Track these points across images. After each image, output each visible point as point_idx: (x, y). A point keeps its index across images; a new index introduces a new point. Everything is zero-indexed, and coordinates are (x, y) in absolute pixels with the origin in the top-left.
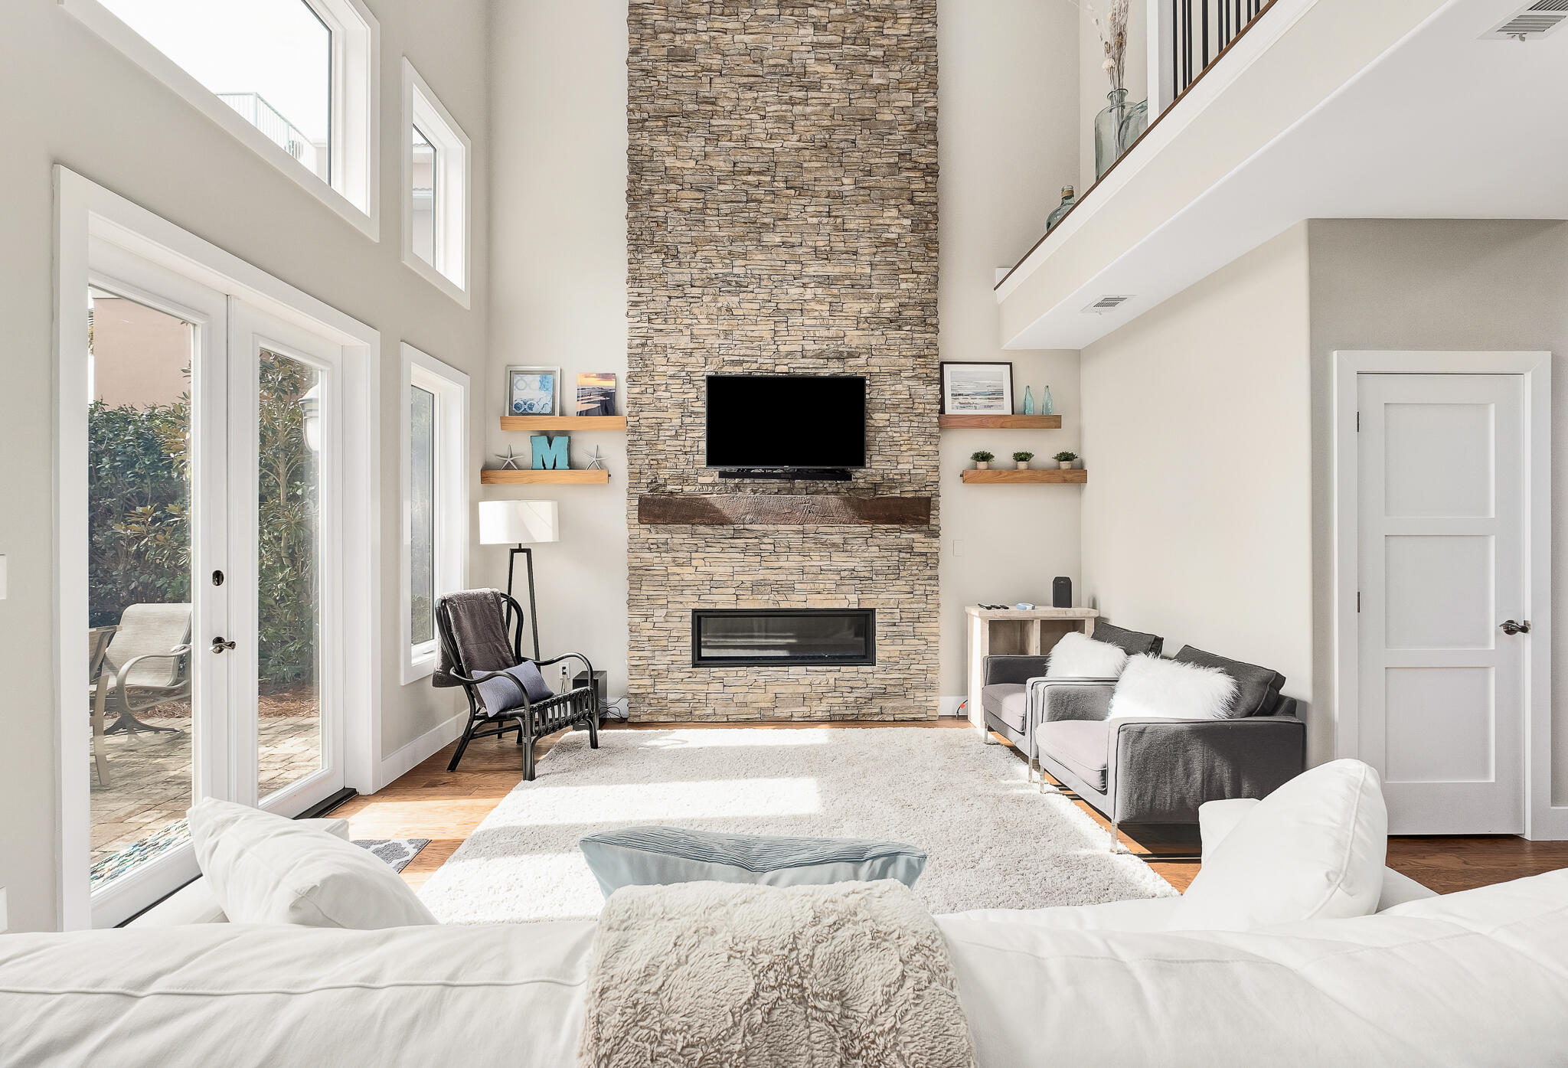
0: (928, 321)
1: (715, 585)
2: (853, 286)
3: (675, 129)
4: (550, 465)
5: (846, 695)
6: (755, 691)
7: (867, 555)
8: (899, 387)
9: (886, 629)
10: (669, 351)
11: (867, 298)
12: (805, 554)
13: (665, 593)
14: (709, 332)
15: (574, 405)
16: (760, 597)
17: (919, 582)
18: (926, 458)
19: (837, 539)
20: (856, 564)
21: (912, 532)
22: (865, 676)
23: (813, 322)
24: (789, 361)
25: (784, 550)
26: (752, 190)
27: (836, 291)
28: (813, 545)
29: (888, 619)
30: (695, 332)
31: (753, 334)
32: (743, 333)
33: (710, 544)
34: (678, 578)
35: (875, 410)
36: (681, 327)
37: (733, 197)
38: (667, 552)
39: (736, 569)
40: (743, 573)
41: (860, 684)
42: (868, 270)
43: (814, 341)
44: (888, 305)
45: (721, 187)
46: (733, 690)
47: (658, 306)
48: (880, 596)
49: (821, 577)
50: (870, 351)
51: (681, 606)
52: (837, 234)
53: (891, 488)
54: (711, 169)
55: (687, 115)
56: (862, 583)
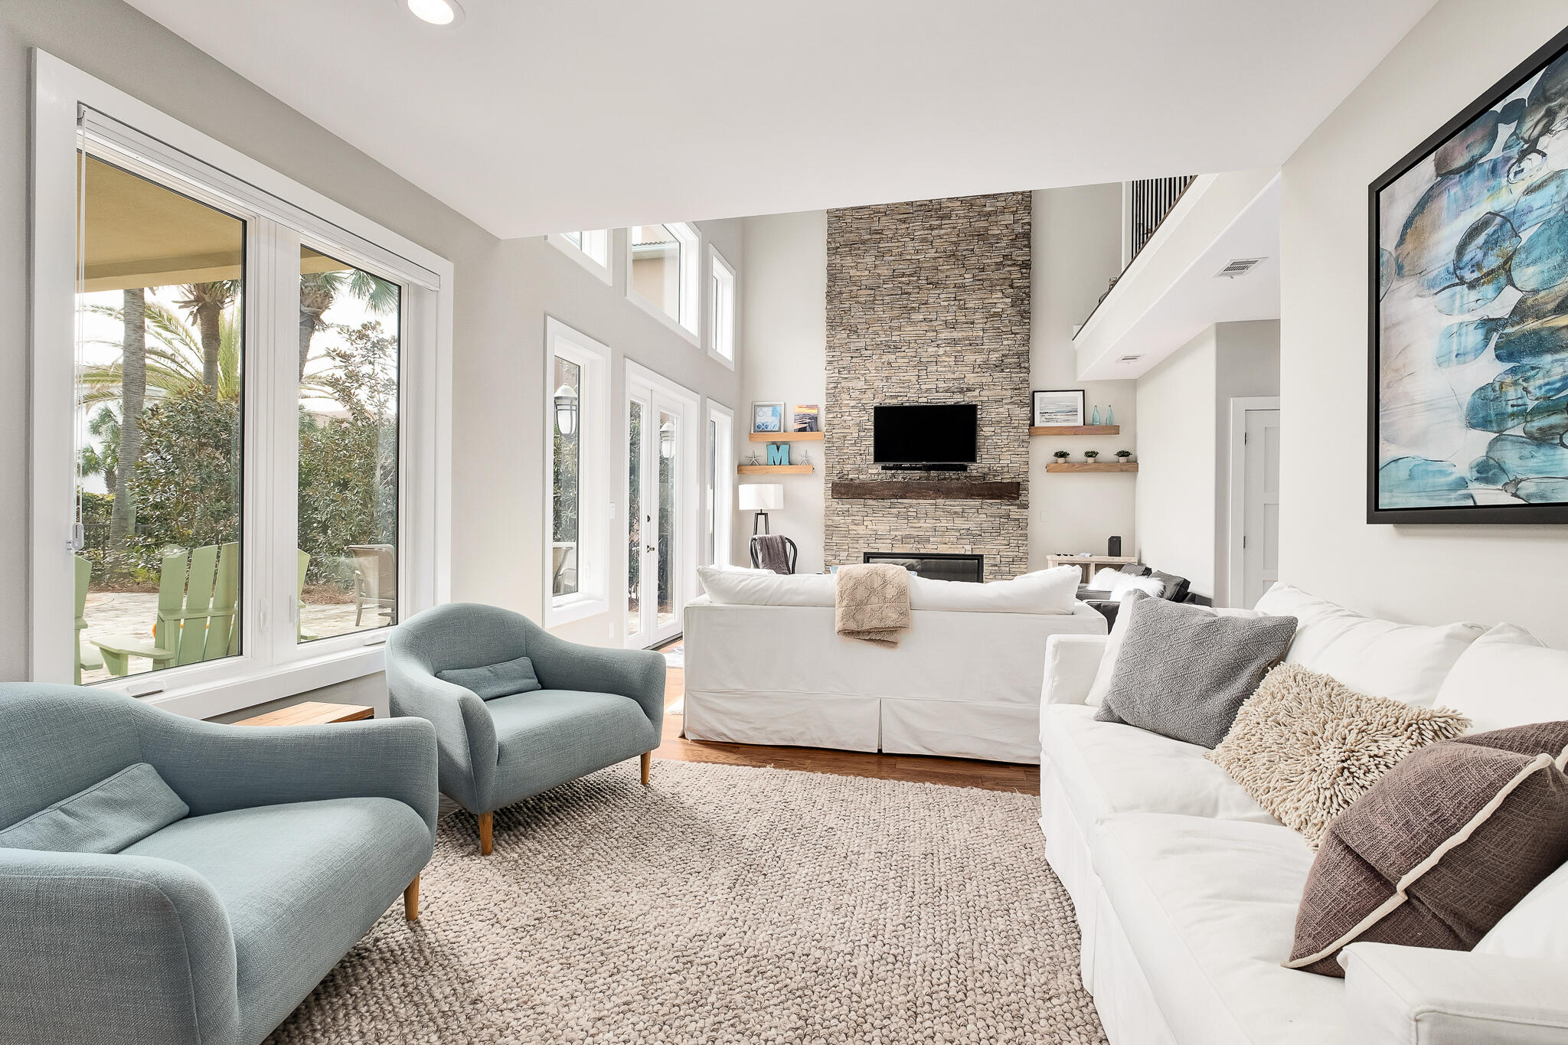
0: (1022, 365)
1: (878, 537)
2: (971, 345)
3: (856, 252)
4: (777, 463)
7: (978, 519)
8: (1001, 410)
9: (990, 568)
10: (851, 391)
11: (980, 352)
12: (938, 518)
13: (847, 541)
14: (875, 378)
15: (793, 425)
16: (907, 545)
17: (1014, 538)
18: (1019, 456)
19: (959, 509)
20: (970, 526)
21: (1009, 505)
23: (944, 369)
24: (928, 395)
25: (923, 515)
26: (904, 287)
27: (959, 349)
28: (942, 513)
29: (992, 562)
30: (867, 378)
31: (904, 378)
32: (898, 377)
33: (875, 512)
34: (855, 532)
35: (984, 425)
36: (859, 376)
37: (892, 292)
38: (849, 516)
39: (892, 527)
40: (896, 530)
42: (981, 333)
43: (944, 381)
44: (994, 356)
45: (885, 286)
47: (845, 362)
48: (987, 546)
49: (947, 533)
50: (982, 387)
51: (856, 550)
52: (960, 311)
53: (995, 476)
54: (879, 275)
55: (864, 242)
56: (974, 537)
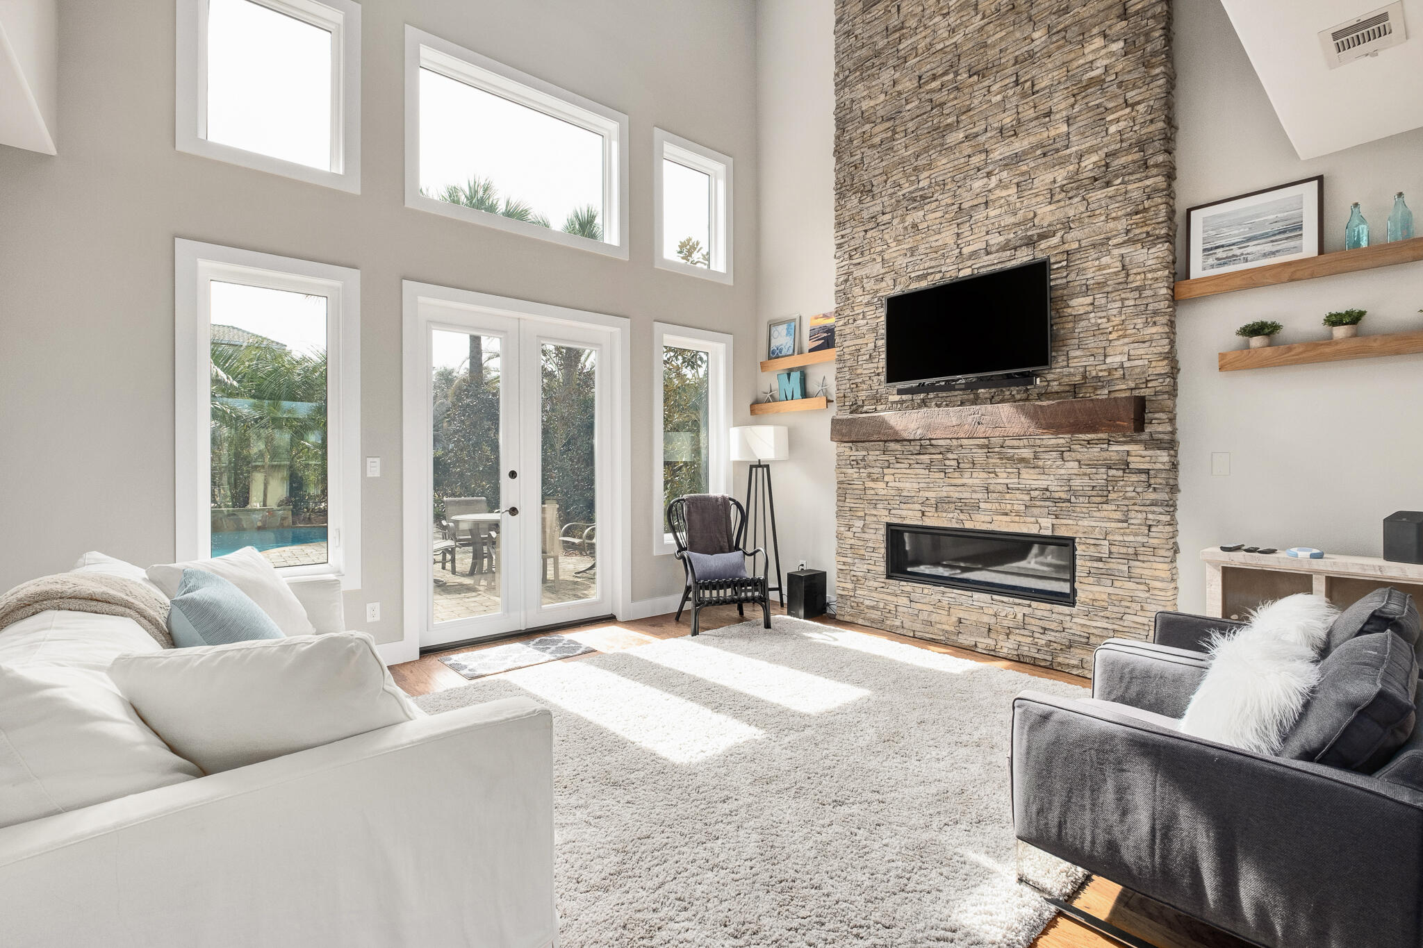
0: (1151, 162)
1: (903, 499)
2: (1045, 155)
3: (869, 72)
4: (790, 397)
5: (1037, 635)
6: (938, 611)
7: (1063, 472)
8: (1105, 260)
9: (1089, 564)
10: (865, 281)
11: (1062, 163)
12: (990, 470)
13: (862, 506)
14: (898, 253)
15: (808, 344)
16: (944, 515)
17: (1136, 508)
18: (1153, 344)
19: (1027, 453)
20: (1049, 483)
21: (1125, 443)
22: (1061, 617)
23: (997, 212)
24: (973, 262)
25: (968, 466)
26: (935, 96)
27: (1025, 168)
28: (998, 461)
29: (1092, 551)
30: (886, 257)
31: (937, 243)
32: (927, 245)
33: (900, 461)
34: (873, 492)
35: (1073, 296)
36: (875, 256)
37: (918, 112)
38: (865, 468)
39: (921, 485)
40: (928, 489)
41: (1053, 626)
42: (1064, 128)
43: (999, 232)
44: (1090, 161)
45: (908, 107)
46: (919, 606)
47: (856, 243)
48: (1080, 523)
49: (1008, 496)
50: (1067, 226)
51: (876, 518)
53: (1096, 389)
54: (900, 93)
55: (877, 54)
56: (1058, 504)
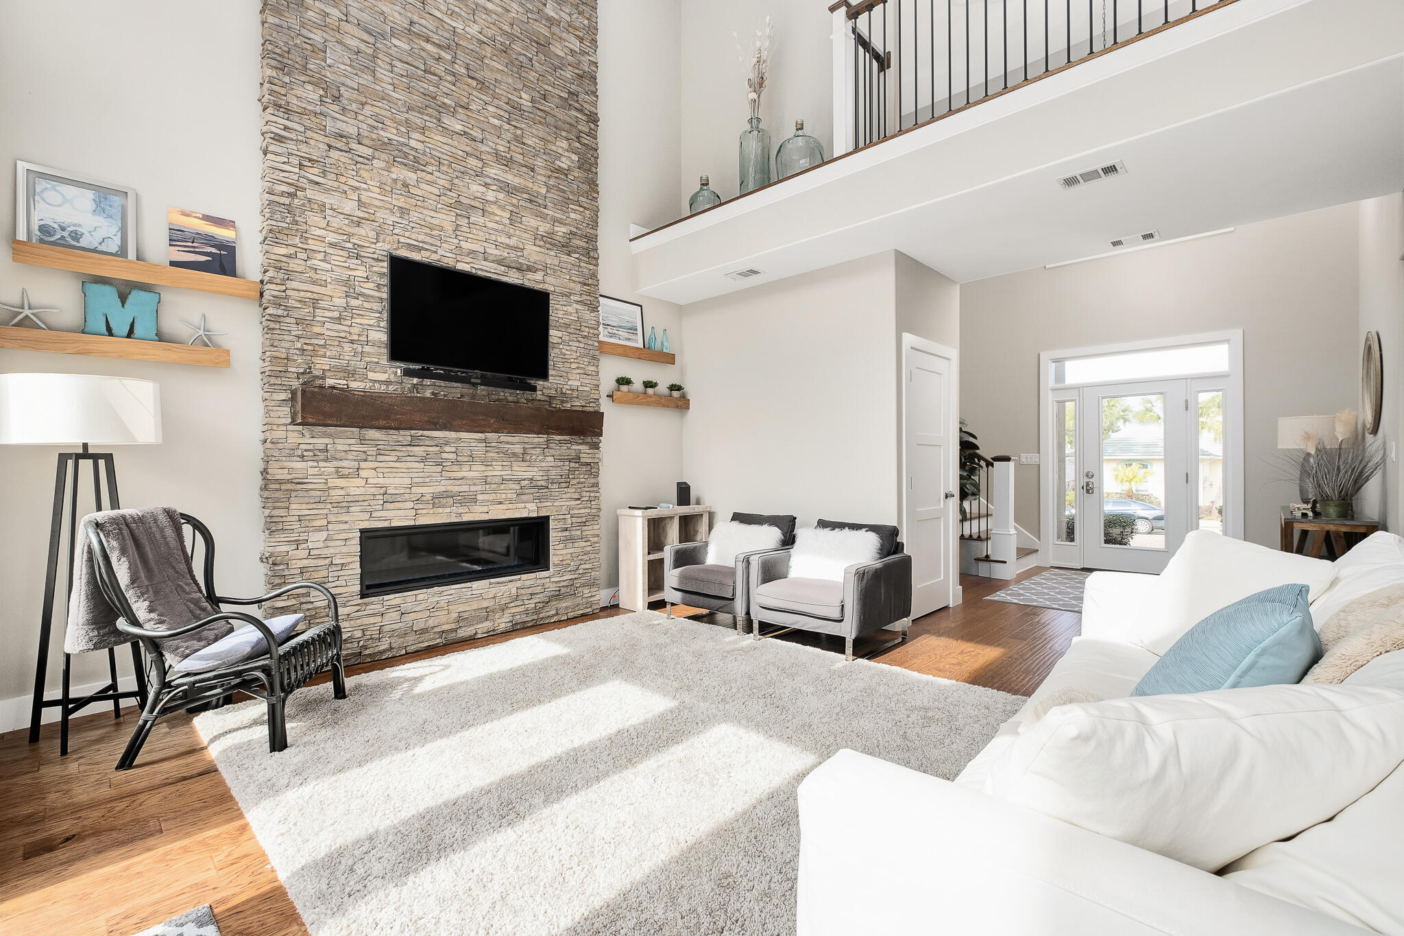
0: (590, 254)
1: (388, 499)
2: (530, 201)
4: (122, 332)
5: (527, 602)
6: (436, 614)
7: (544, 464)
8: (569, 308)
9: (560, 534)
10: (328, 212)
12: (489, 463)
13: (325, 511)
14: (381, 203)
15: (163, 251)
16: (441, 510)
17: (586, 489)
18: (590, 377)
19: (518, 449)
20: (534, 474)
21: (580, 444)
22: (543, 581)
23: (495, 225)
24: (471, 260)
25: (466, 459)
27: (515, 201)
28: (495, 455)
29: (561, 525)
30: (364, 199)
31: (433, 221)
32: (420, 216)
33: (382, 452)
34: (342, 492)
36: (346, 188)
37: (409, 60)
38: (326, 460)
39: (415, 480)
40: (423, 484)
41: (539, 590)
43: (496, 245)
44: (561, 230)
45: (395, 42)
46: (412, 616)
47: (313, 152)
48: (555, 504)
49: (503, 487)
50: (545, 269)
51: (346, 527)
52: (516, 144)
53: (562, 402)
56: (539, 489)
